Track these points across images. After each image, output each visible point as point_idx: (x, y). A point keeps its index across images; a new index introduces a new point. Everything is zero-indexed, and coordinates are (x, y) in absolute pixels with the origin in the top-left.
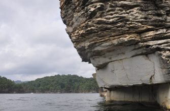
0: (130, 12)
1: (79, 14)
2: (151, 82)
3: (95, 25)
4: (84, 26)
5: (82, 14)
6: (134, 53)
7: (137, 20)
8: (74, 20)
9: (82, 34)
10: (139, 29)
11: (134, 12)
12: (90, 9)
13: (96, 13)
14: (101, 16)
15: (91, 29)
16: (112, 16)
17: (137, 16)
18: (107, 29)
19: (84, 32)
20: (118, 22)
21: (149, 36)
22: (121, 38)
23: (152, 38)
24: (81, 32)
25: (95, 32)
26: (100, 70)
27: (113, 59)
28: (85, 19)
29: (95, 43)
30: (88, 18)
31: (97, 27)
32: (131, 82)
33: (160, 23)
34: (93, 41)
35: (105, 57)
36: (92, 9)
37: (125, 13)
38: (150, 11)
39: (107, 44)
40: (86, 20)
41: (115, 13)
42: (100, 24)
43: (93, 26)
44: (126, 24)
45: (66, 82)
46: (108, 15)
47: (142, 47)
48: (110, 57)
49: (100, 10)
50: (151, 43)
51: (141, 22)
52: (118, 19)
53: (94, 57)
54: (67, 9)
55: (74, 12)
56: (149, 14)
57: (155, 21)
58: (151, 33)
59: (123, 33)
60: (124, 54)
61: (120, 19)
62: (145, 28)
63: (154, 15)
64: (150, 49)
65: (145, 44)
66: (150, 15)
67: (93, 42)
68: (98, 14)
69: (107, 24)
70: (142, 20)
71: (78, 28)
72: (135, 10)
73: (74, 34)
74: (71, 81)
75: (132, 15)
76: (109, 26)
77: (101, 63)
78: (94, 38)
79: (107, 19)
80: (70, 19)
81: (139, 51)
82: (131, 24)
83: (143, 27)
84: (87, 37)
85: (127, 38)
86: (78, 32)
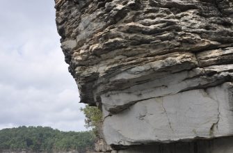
0: (182, 16)
1: (93, 16)
2: (211, 133)
3: (122, 34)
4: (101, 36)
5: (98, 17)
6: (185, 85)
7: (193, 30)
8: (81, 26)
9: (96, 50)
10: (197, 45)
11: (189, 17)
12: (115, 6)
13: (126, 14)
14: (134, 20)
15: (116, 41)
16: (154, 20)
17: (194, 24)
18: (143, 42)
19: (101, 47)
20: (164, 31)
21: (212, 57)
22: (169, 58)
23: (218, 60)
24: (95, 47)
25: (122, 47)
26: (113, 116)
27: (144, 96)
28: (102, 25)
29: (119, 67)
30: (109, 22)
31: (126, 38)
32: (176, 135)
33: (229, 37)
34: (115, 63)
35: (129, 93)
36: (120, 7)
37: (173, 18)
38: (213, 18)
39: (142, 68)
40: (106, 27)
41: (158, 16)
42: (131, 33)
43: (119, 36)
44: (176, 34)
45: (35, 137)
46: (148, 18)
47: (201, 75)
48: (139, 92)
49: (133, 9)
50: (217, 68)
51: (200, 34)
52: (164, 26)
53: (109, 93)
54: (69, 8)
55: (82, 13)
56: (212, 22)
57: (221, 33)
58: (216, 53)
59: (172, 51)
60: (166, 87)
61: (168, 25)
62: (206, 44)
63: (219, 24)
64: (216, 77)
65: (207, 69)
66: (214, 23)
67: (116, 65)
68: (129, 16)
69: (145, 33)
70: (202, 30)
71: (88, 40)
72: (191, 13)
73: (79, 51)
74: (41, 135)
75: (186, 21)
76: (148, 37)
77: (121, 104)
78: (117, 58)
79: (144, 24)
80: (74, 25)
81: (195, 83)
82: (185, 35)
83: (204, 41)
84: (103, 56)
85: (179, 58)
86: (88, 48)
